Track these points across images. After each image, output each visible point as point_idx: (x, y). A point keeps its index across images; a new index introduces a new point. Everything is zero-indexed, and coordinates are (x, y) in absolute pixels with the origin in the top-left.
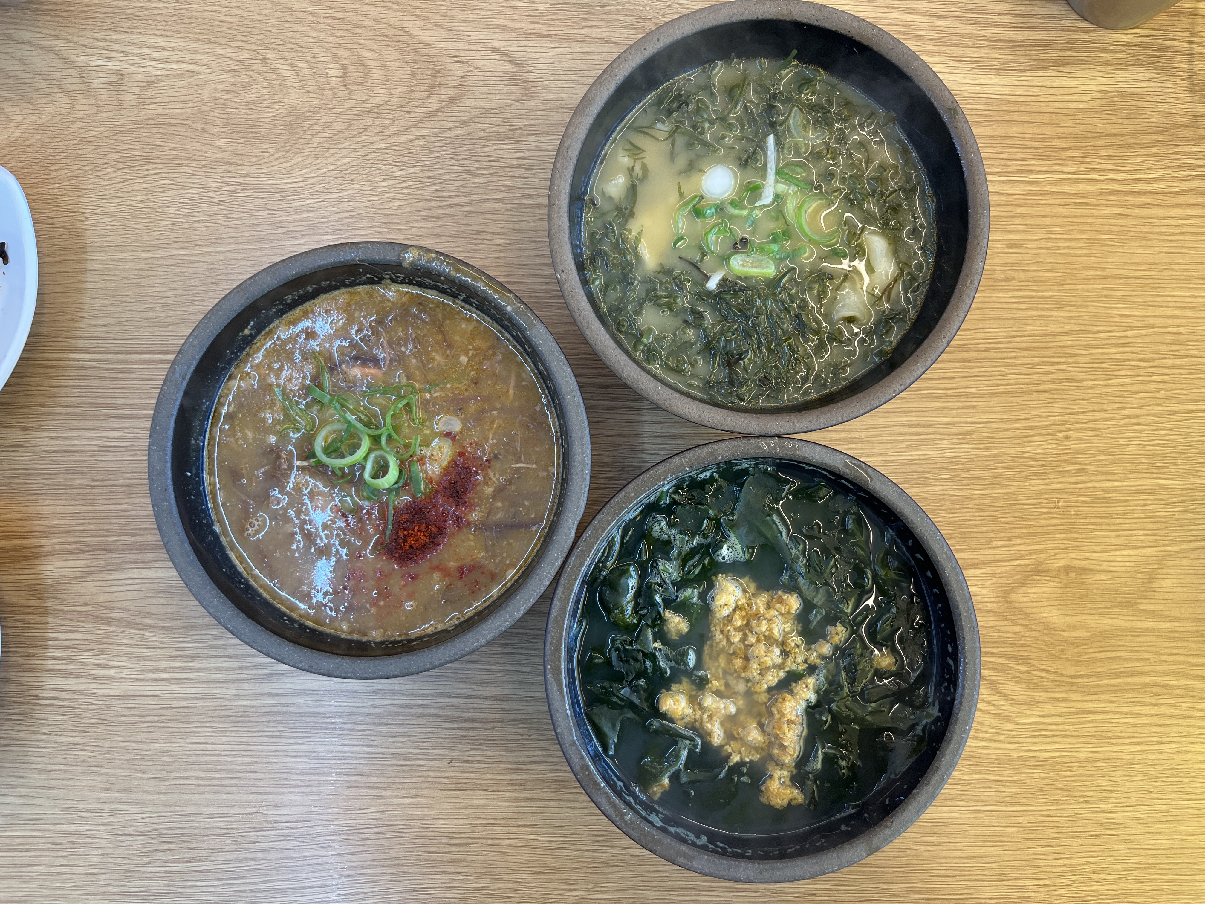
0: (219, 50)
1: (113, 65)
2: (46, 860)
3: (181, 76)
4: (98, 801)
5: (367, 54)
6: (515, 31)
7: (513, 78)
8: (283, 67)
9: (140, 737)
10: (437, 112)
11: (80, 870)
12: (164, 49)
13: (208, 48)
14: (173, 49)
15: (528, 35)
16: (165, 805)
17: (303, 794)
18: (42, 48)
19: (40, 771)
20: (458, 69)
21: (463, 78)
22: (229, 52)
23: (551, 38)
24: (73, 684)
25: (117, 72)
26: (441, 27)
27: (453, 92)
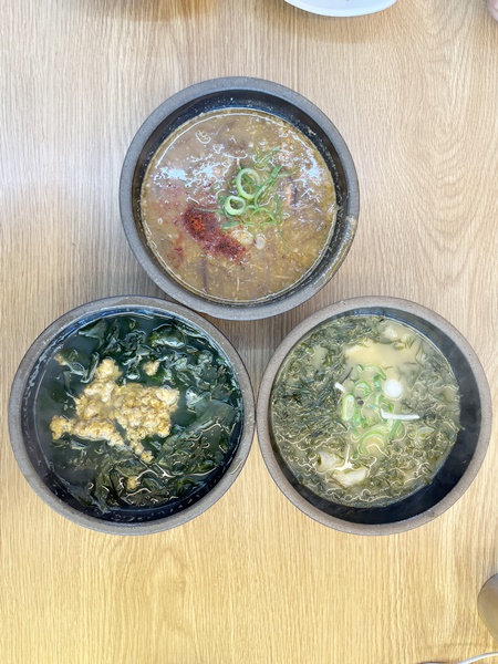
0: (463, 117)
1: (455, 58)
2: (16, 20)
3: (449, 95)
4: (50, 49)
5: (461, 197)
6: (474, 277)
7: (448, 277)
8: (454, 151)
9: (86, 73)
10: (430, 235)
11: (11, 39)
12: (463, 86)
13: (464, 111)
14: (463, 91)
15: (472, 284)
16: (48, 87)
17: (54, 163)
18: (464, 19)
19: (66, 17)
20: (453, 246)
21: (448, 249)
22: (462, 122)
23: (471, 297)
24: (115, 35)
25: (451, 60)
26: (476, 237)
27: (441, 244)
